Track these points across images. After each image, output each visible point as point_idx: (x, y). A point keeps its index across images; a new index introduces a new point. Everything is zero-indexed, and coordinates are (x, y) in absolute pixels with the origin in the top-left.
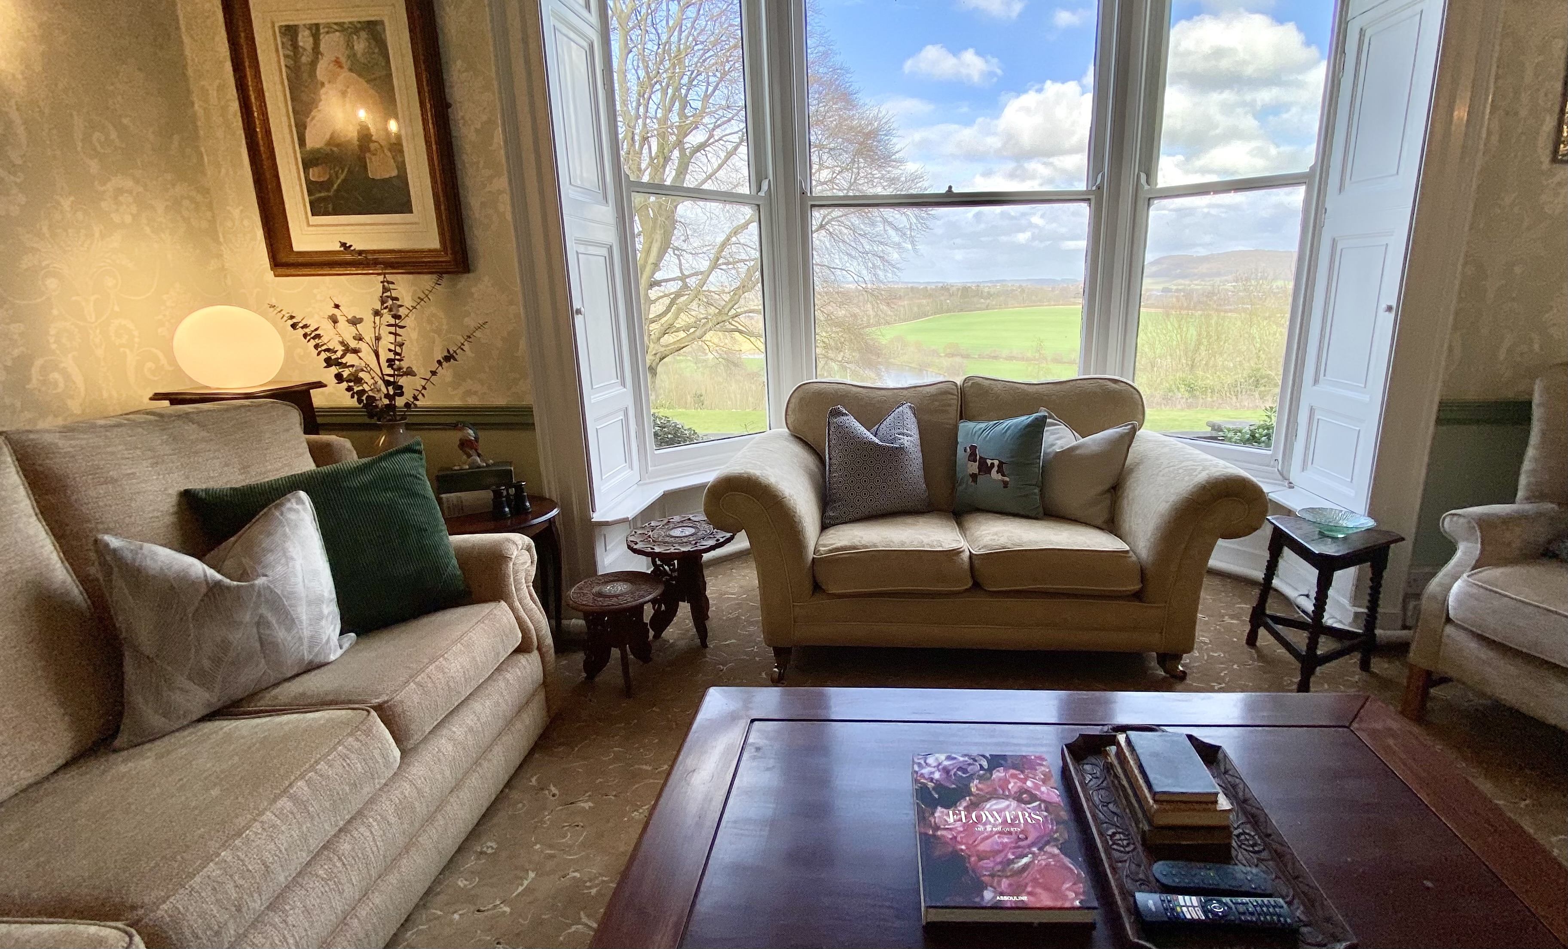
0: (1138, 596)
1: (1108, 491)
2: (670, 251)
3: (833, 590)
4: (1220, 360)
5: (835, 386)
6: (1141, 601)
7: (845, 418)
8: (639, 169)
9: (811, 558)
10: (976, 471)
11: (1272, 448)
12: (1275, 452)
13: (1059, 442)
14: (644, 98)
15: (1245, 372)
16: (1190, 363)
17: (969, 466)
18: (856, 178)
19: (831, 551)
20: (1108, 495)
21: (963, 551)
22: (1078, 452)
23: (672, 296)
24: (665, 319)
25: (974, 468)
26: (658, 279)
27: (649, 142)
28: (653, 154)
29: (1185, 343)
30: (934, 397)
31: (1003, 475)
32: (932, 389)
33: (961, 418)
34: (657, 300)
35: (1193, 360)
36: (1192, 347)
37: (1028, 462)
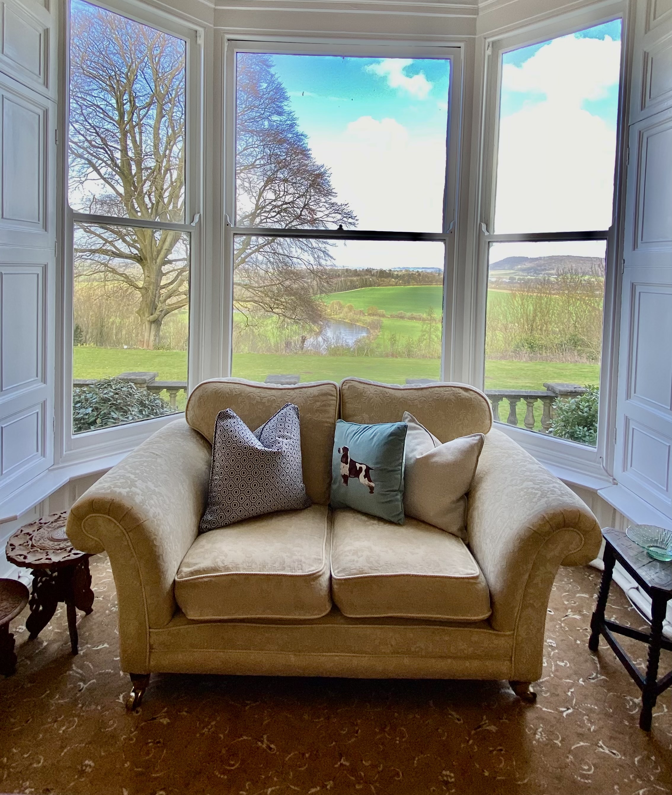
0: (489, 623)
1: (462, 498)
2: (181, 241)
3: (192, 615)
4: (550, 328)
5: (232, 386)
6: (491, 627)
7: (232, 421)
8: (162, 189)
9: (171, 581)
10: (347, 473)
11: (597, 446)
12: (600, 448)
13: (419, 448)
14: (170, 145)
15: (567, 336)
16: (530, 328)
17: (342, 467)
18: (308, 201)
19: (192, 573)
20: (462, 503)
21: (324, 573)
22: (436, 459)
23: (179, 271)
24: (172, 286)
25: (345, 469)
26: (170, 259)
27: (170, 172)
28: (173, 180)
29: (527, 314)
30: (316, 398)
31: (370, 480)
32: (315, 391)
33: (339, 417)
34: (168, 273)
35: (532, 326)
36: (531, 318)
37: (390, 469)
